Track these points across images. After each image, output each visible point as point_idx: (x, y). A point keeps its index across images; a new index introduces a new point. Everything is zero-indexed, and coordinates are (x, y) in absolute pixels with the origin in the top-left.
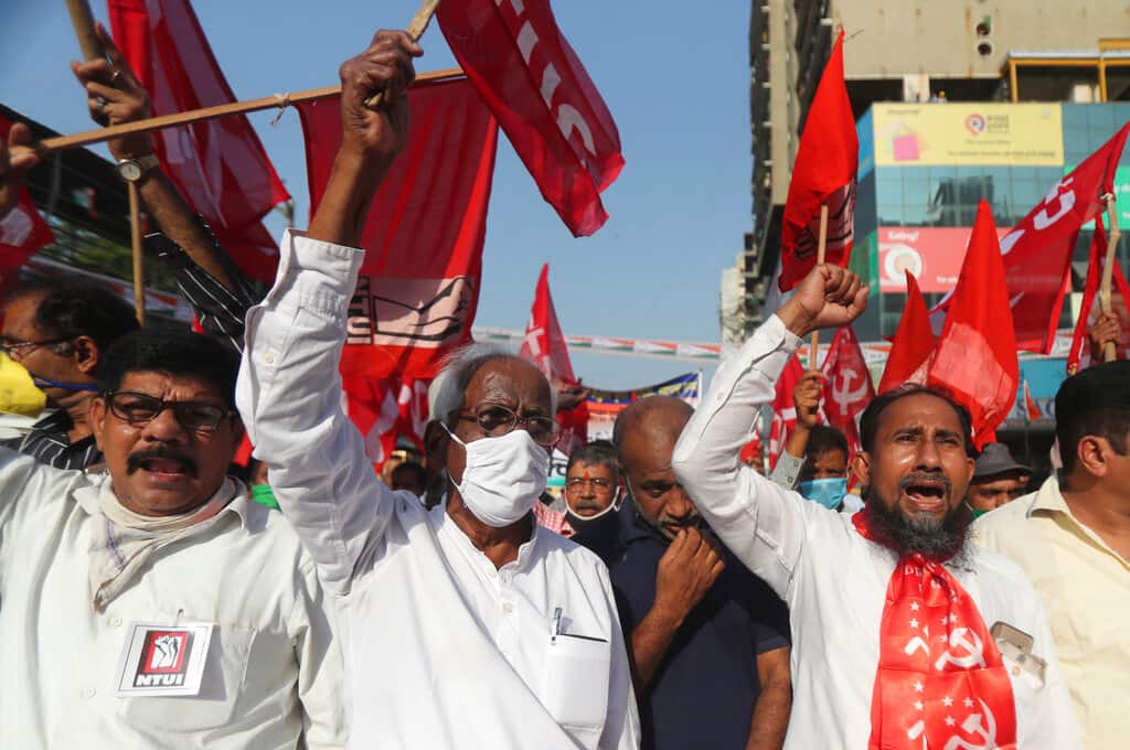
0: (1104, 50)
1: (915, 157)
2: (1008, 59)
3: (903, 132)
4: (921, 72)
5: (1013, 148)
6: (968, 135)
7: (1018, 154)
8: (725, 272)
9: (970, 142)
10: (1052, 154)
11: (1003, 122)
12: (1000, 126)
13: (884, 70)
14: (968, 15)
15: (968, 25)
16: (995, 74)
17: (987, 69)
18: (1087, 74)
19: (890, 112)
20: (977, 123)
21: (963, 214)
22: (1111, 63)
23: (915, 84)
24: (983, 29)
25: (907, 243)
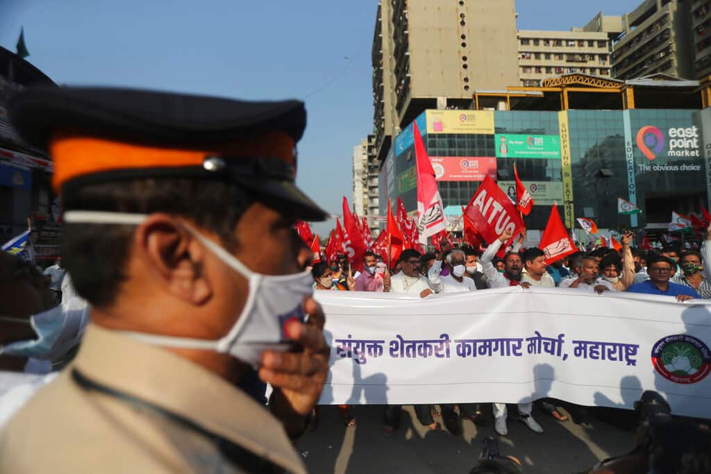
0: (509, 90)
1: (441, 130)
2: (475, 93)
3: (437, 121)
4: (444, 96)
5: (477, 127)
6: (460, 122)
7: (478, 129)
8: (355, 147)
9: (461, 125)
10: (490, 130)
11: (473, 117)
12: (471, 119)
13: (430, 96)
14: (461, 74)
15: (461, 78)
16: (471, 97)
17: (467, 95)
18: (503, 99)
19: (433, 113)
20: (463, 118)
21: (458, 151)
22: (512, 95)
23: (442, 101)
24: (466, 80)
25: (438, 162)
